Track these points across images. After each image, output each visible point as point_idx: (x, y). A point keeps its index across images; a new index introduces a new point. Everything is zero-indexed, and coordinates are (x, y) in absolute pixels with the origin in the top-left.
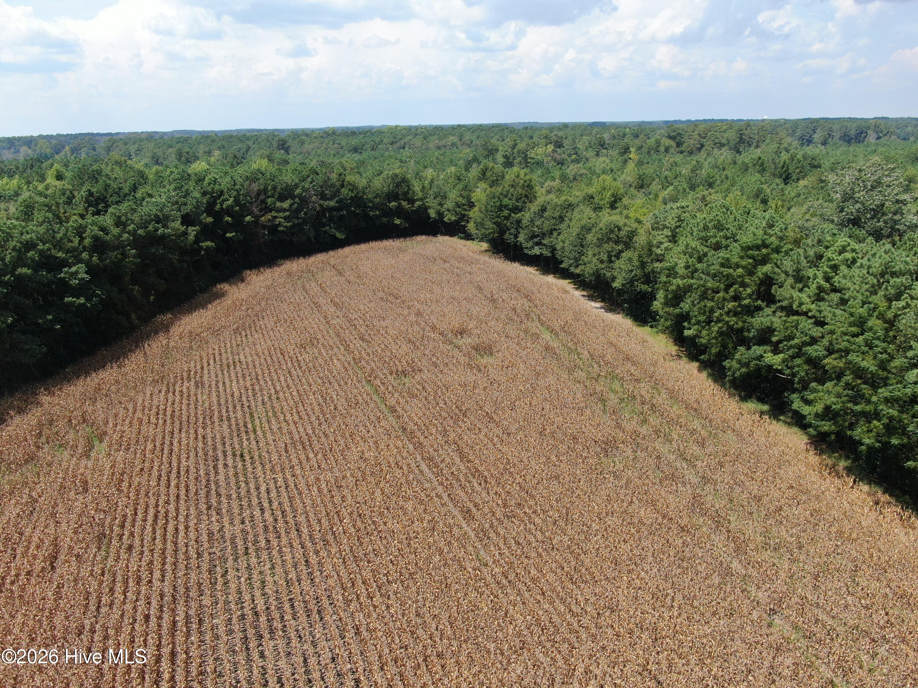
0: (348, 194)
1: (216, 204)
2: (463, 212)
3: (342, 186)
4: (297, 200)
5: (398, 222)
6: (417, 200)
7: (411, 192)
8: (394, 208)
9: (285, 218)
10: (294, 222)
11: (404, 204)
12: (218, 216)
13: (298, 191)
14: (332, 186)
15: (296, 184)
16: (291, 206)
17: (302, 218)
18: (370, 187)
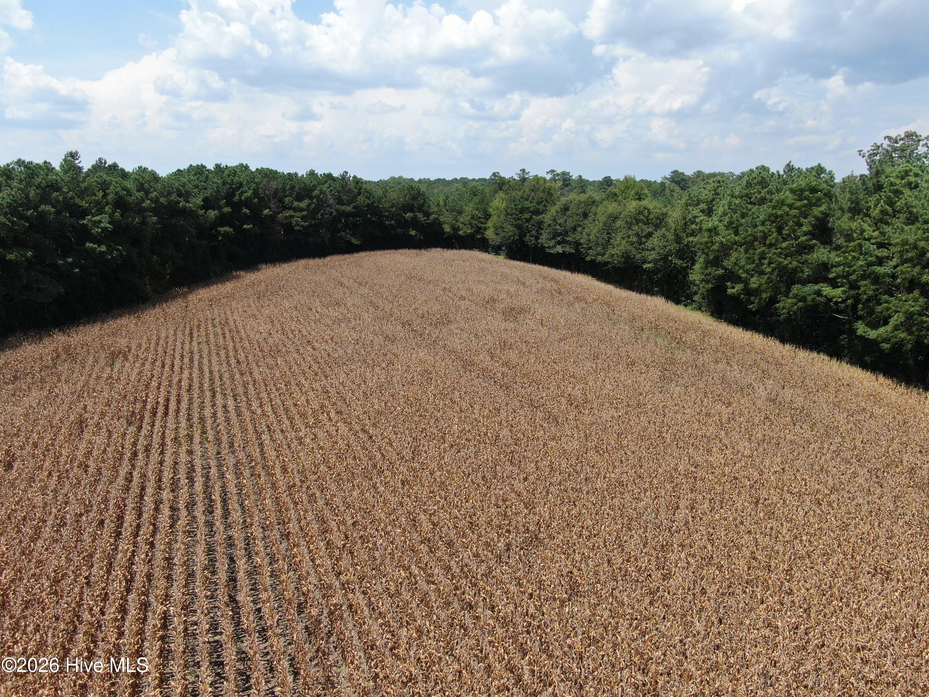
0: (364, 201)
1: (235, 195)
2: (480, 225)
3: (359, 193)
4: (315, 200)
5: (413, 233)
6: (432, 213)
7: (426, 205)
8: (410, 219)
9: (303, 218)
10: (311, 223)
11: (420, 215)
12: (236, 207)
13: (316, 193)
14: (350, 191)
15: (314, 186)
16: (309, 205)
17: (318, 219)
18: (386, 197)
